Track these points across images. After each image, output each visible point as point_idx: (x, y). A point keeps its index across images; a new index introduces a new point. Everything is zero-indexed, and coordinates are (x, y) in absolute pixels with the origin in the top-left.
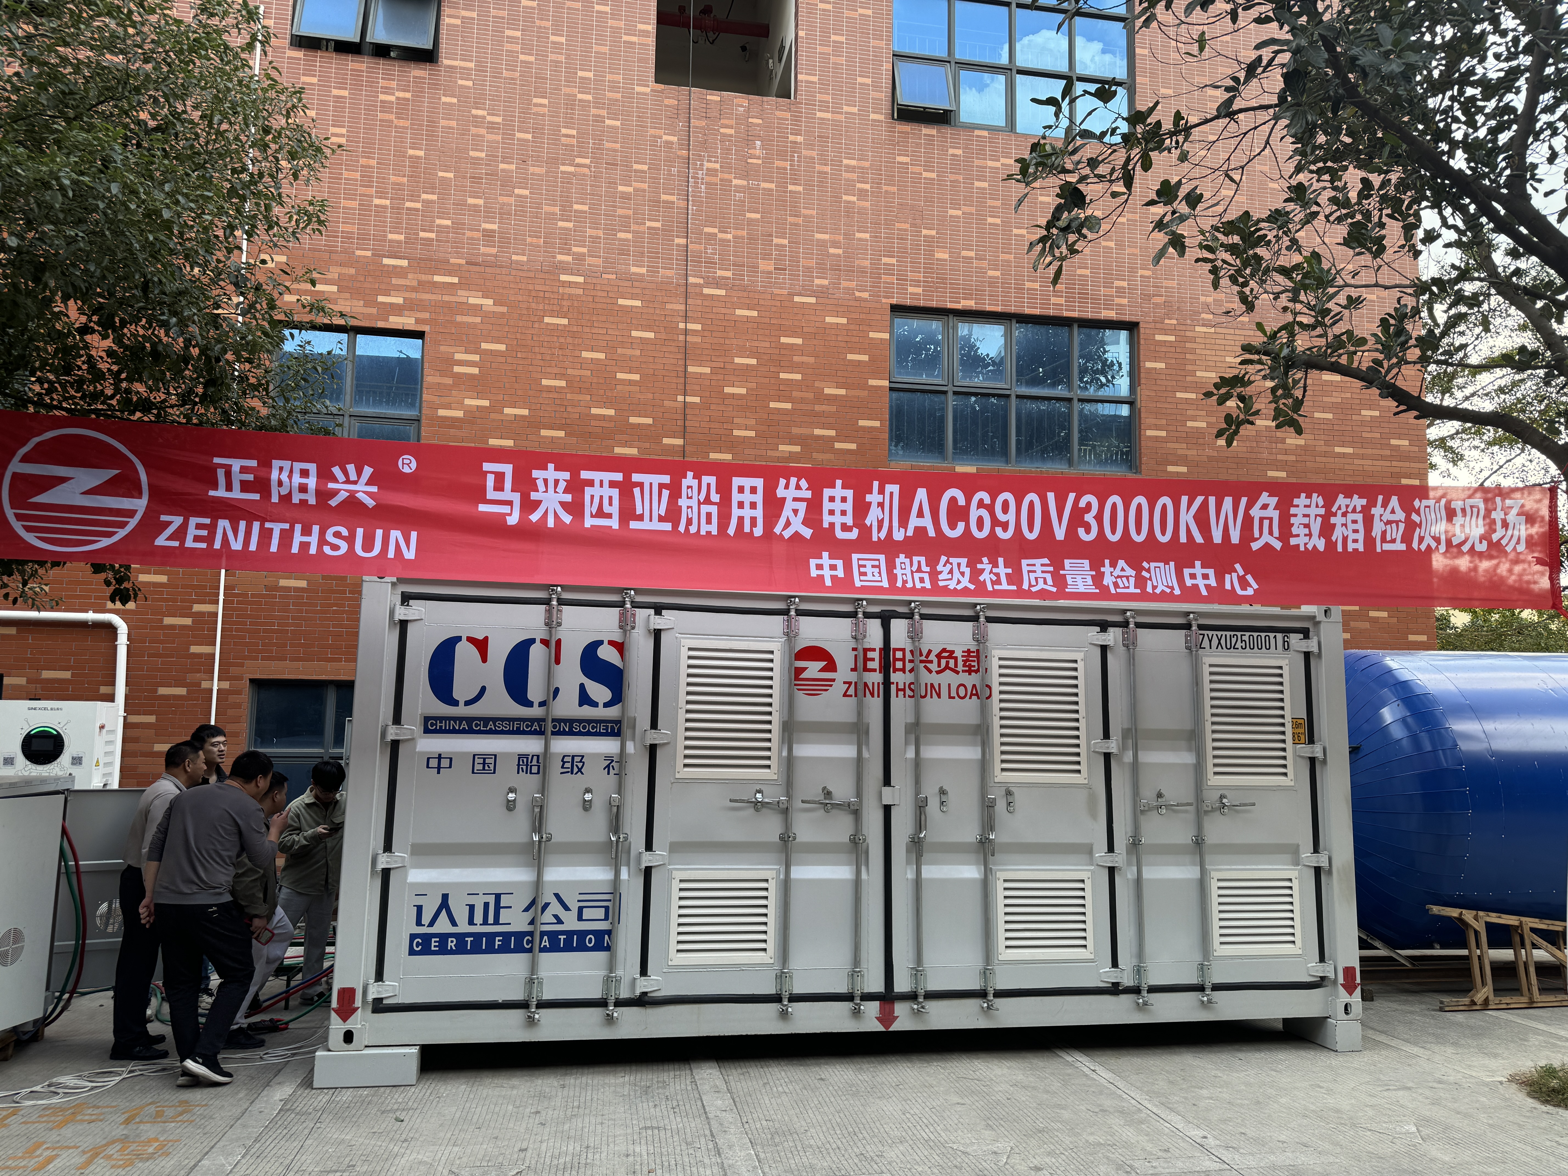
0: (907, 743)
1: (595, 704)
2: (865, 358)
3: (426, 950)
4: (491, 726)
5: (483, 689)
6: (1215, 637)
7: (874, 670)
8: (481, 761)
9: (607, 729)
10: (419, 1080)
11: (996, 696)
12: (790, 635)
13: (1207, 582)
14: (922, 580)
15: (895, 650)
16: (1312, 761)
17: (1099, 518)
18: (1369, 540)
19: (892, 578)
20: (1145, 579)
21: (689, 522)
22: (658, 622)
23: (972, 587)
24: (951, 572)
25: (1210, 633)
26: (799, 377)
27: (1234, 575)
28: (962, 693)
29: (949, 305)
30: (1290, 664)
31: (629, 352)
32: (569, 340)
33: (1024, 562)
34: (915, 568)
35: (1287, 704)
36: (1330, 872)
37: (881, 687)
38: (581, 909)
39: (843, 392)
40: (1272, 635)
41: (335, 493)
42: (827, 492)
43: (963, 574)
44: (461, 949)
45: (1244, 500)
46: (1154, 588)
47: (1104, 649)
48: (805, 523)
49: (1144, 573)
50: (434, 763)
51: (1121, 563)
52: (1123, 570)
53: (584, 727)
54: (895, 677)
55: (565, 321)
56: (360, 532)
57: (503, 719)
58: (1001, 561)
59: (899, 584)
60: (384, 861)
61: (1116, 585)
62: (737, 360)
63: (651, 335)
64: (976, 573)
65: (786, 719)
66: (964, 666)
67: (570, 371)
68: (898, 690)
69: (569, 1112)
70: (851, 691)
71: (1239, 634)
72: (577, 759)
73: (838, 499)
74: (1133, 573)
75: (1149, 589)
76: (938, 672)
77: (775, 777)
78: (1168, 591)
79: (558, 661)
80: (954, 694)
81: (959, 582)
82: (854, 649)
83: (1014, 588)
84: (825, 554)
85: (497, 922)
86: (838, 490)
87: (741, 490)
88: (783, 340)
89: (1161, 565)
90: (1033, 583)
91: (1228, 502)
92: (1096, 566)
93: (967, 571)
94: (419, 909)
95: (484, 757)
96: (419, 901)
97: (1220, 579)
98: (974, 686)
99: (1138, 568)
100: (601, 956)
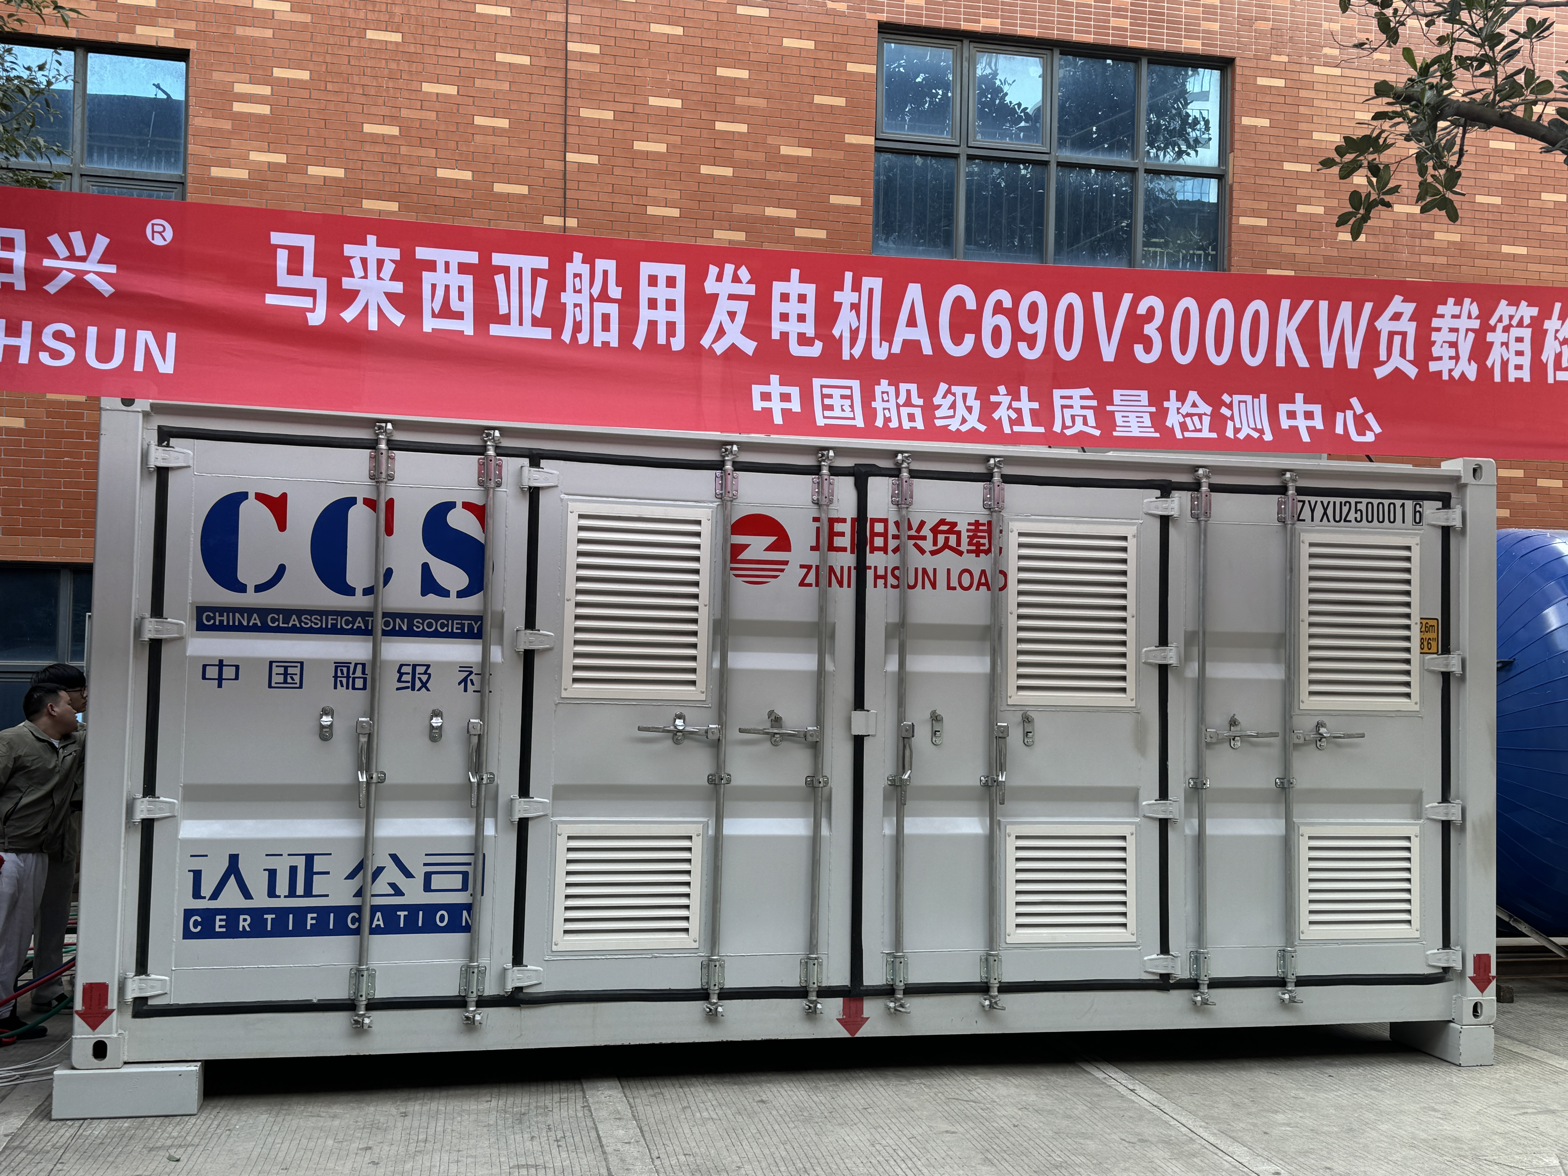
0: (887, 651)
1: (444, 593)
2: (841, 102)
3: (208, 932)
4: (294, 621)
5: (282, 569)
6: (1319, 505)
7: (844, 549)
8: (282, 670)
9: (462, 629)
10: (201, 1108)
11: (1013, 587)
12: (725, 498)
13: (1310, 423)
14: (911, 417)
15: (874, 521)
16: (1446, 677)
17: (1164, 330)
18: (1538, 367)
19: (869, 413)
20: (1225, 419)
21: (577, 327)
22: (534, 477)
23: (982, 428)
24: (953, 406)
25: (1313, 499)
26: (743, 128)
27: (1349, 414)
28: (966, 582)
29: (964, 26)
30: (1421, 544)
31: (493, 85)
32: (404, 66)
33: (1057, 393)
34: (902, 400)
35: (1415, 599)
36: (1462, 828)
37: (853, 573)
38: (428, 877)
39: (807, 152)
40: (1398, 503)
41: (54, 273)
42: (778, 287)
43: (969, 409)
44: (258, 930)
45: (1368, 307)
46: (1237, 431)
47: (1165, 521)
48: (747, 331)
49: (1224, 411)
50: (212, 672)
51: (1193, 396)
52: (1194, 405)
53: (430, 625)
54: (874, 559)
55: (397, 37)
56: (92, 332)
57: (311, 612)
58: (1024, 390)
59: (879, 423)
60: (143, 809)
61: (1184, 427)
62: (653, 101)
63: (525, 60)
64: (988, 408)
65: (718, 616)
66: (970, 544)
67: (404, 113)
68: (877, 577)
69: (412, 1148)
70: (811, 578)
71: (1353, 501)
72: (420, 670)
73: (794, 298)
74: (1208, 410)
75: (1230, 433)
76: (933, 553)
77: (703, 697)
78: (1256, 435)
79: (389, 531)
80: (954, 583)
81: (964, 421)
82: (816, 520)
83: (1041, 430)
84: (775, 379)
85: (308, 892)
86: (794, 285)
87: (653, 281)
88: (721, 72)
89: (1248, 398)
90: (1069, 423)
91: (1346, 309)
92: (1157, 399)
93: (976, 405)
94: (197, 875)
95: (286, 665)
96: (197, 864)
97: (1329, 419)
98: (983, 572)
99: (1215, 403)
100: (458, 939)
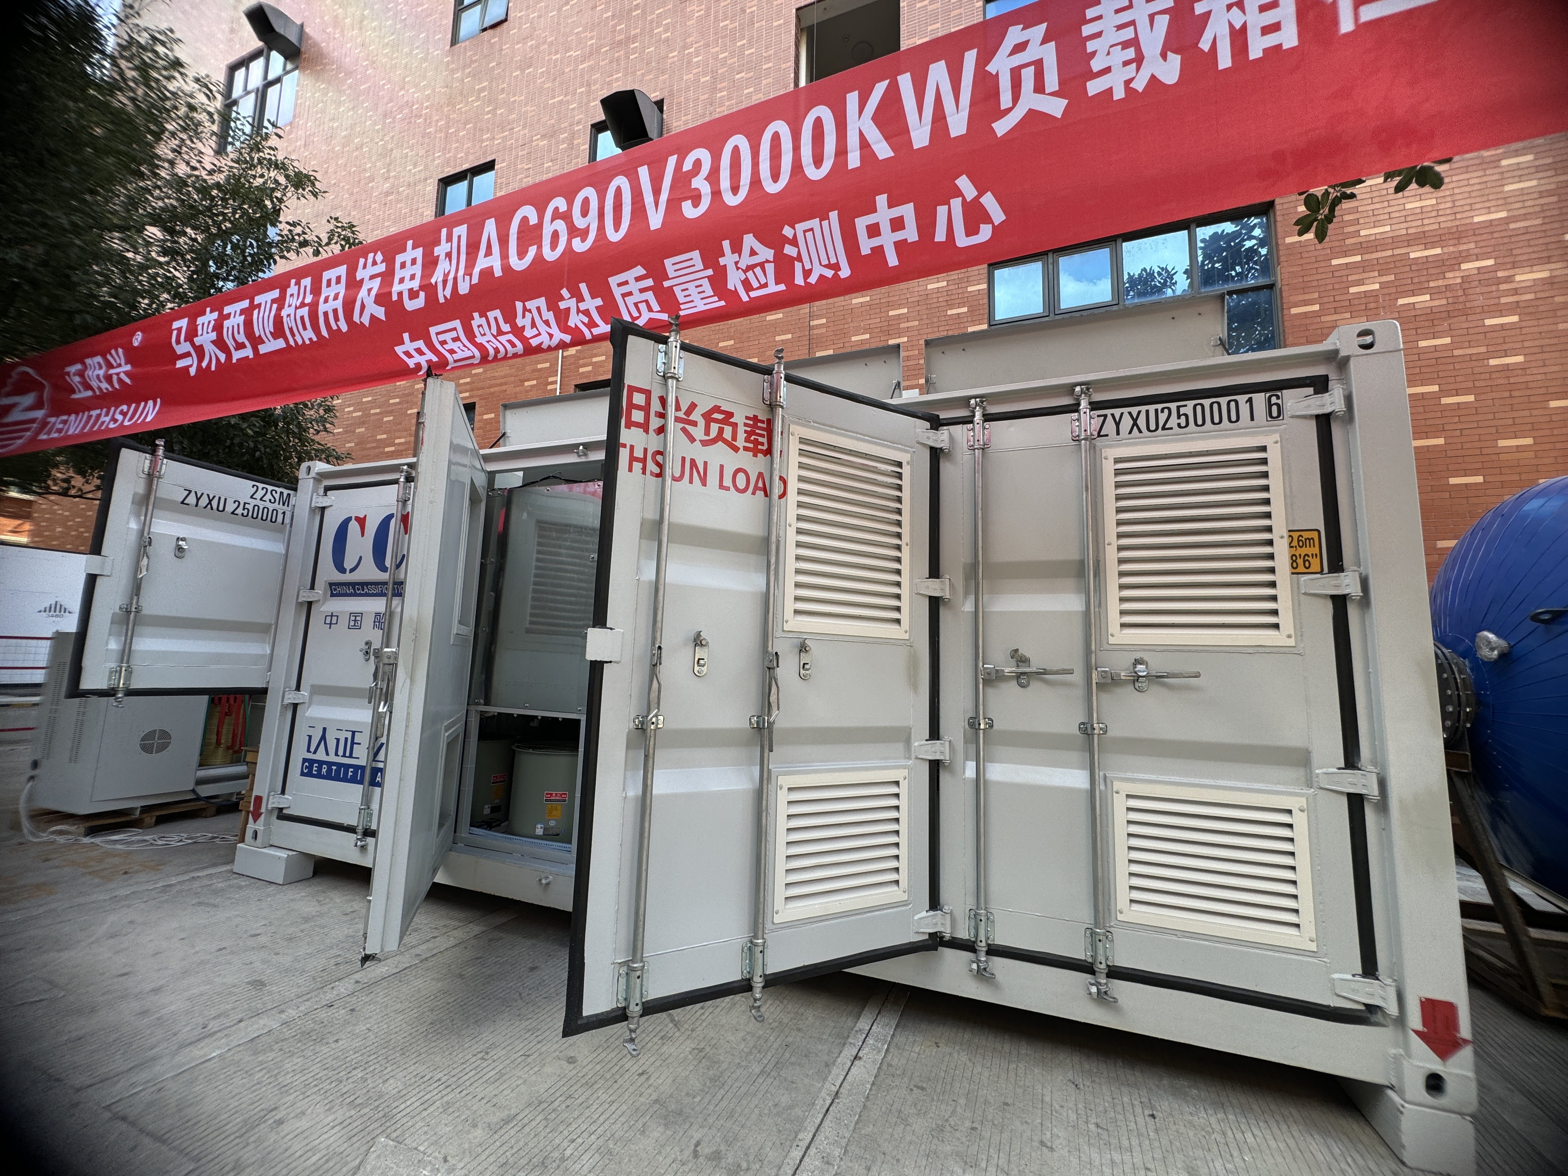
2: (965, 310)
3: (309, 774)
5: (361, 558)
6: (1126, 417)
8: (354, 619)
13: (899, 236)
14: (512, 344)
16: (1340, 603)
17: (713, 177)
20: (791, 260)
24: (533, 324)
25: (1116, 412)
27: (956, 205)
30: (1284, 442)
33: (613, 281)
34: (494, 329)
36: (1383, 806)
43: (547, 323)
46: (807, 273)
48: (379, 300)
49: (790, 250)
50: (329, 620)
51: (749, 240)
52: (753, 253)
58: (583, 288)
59: (491, 356)
61: (746, 285)
64: (562, 317)
71: (1173, 406)
74: (770, 254)
75: (799, 279)
78: (830, 274)
81: (550, 336)
84: (406, 336)
85: (351, 755)
88: (891, 313)
89: (814, 223)
90: (635, 314)
91: (938, 70)
92: (711, 258)
93: (549, 316)
94: (310, 738)
96: (310, 731)
97: (926, 220)
99: (775, 241)
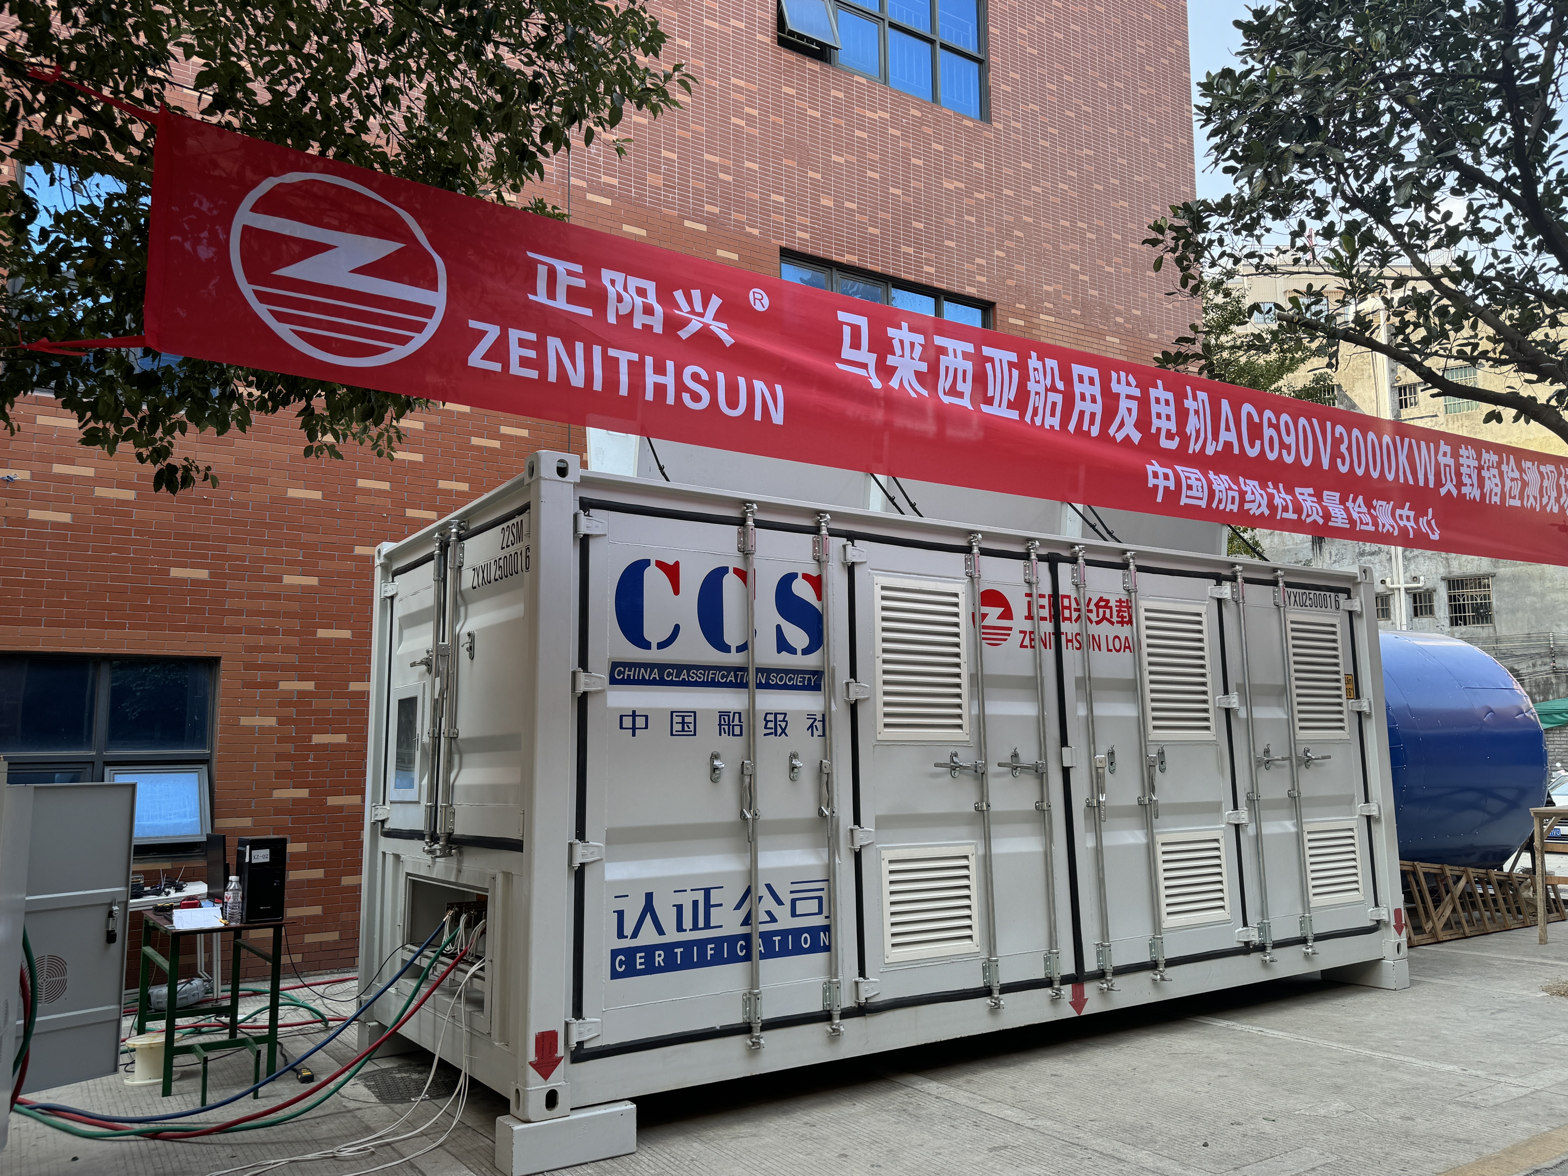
0: (1079, 699)
4: (684, 675)
6: (1299, 595)
7: (1045, 619)
8: (680, 719)
9: (803, 682)
10: (640, 1144)
11: (1144, 650)
12: (975, 576)
15: (1062, 597)
16: (1360, 714)
19: (1211, 495)
21: (1035, 411)
22: (853, 554)
25: (1290, 590)
28: (1117, 646)
29: (834, 258)
30: (1338, 623)
35: (1341, 661)
36: (1379, 820)
37: (1052, 637)
38: (794, 903)
40: (1328, 594)
41: (682, 323)
42: (1153, 393)
44: (670, 966)
47: (1220, 603)
51: (1360, 499)
53: (781, 679)
54: (1065, 627)
56: (722, 377)
57: (698, 668)
60: (578, 854)
65: (973, 671)
66: (1118, 616)
68: (1068, 641)
70: (1027, 642)
71: (1307, 592)
72: (780, 717)
73: (1164, 403)
76: (1097, 623)
77: (967, 738)
80: (1111, 647)
82: (1027, 595)
85: (707, 926)
86: (1161, 392)
87: (1081, 379)
89: (1384, 503)
94: (620, 914)
95: (684, 714)
96: (620, 905)
98: (1126, 638)
100: (819, 959)
